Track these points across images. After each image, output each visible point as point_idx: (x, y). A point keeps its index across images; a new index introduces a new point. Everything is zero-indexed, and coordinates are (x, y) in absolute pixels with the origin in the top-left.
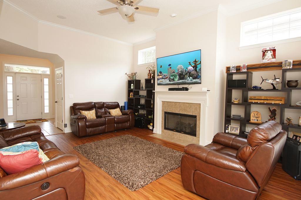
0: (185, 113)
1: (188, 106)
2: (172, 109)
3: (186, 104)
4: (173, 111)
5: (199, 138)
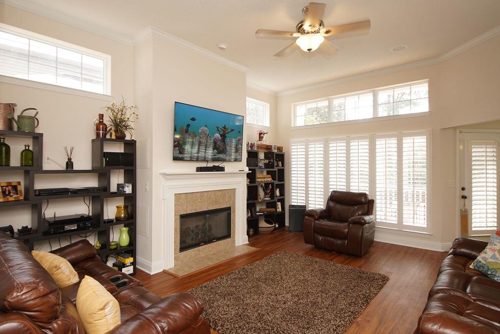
0: (217, 207)
1: (220, 194)
2: (197, 206)
3: (217, 192)
4: (197, 209)
5: (234, 237)
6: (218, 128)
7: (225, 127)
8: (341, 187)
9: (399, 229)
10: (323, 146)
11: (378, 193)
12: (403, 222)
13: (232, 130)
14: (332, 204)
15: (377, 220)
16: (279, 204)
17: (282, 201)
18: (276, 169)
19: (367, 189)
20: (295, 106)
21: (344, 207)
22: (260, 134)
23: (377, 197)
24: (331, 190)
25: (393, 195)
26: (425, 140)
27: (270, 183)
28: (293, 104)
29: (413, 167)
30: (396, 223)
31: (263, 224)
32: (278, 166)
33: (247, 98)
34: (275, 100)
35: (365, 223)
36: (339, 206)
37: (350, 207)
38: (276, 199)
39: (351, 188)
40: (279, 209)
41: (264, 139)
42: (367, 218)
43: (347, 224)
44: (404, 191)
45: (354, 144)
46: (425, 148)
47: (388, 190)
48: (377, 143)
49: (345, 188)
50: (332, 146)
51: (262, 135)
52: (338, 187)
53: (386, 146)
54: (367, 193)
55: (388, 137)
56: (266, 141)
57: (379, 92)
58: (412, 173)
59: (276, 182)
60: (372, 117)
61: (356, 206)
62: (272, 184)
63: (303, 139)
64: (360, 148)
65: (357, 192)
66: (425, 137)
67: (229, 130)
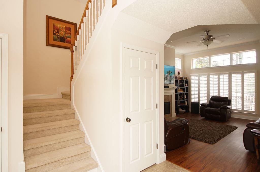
5: (171, 113)
6: (167, 72)
7: (169, 71)
8: (216, 94)
9: (243, 112)
10: (207, 77)
11: (232, 97)
12: (244, 109)
13: (172, 72)
14: (212, 102)
15: (232, 109)
16: (186, 102)
17: (187, 101)
18: (185, 87)
19: (228, 95)
20: (193, 60)
21: (218, 103)
22: (178, 72)
23: (232, 99)
24: (211, 96)
25: (240, 98)
26: (254, 75)
27: (182, 93)
28: (192, 59)
29: (249, 86)
30: (241, 109)
31: (180, 110)
32: (185, 86)
33: (175, 58)
34: (183, 57)
35: (228, 108)
36: (215, 102)
37: (220, 103)
38: (185, 100)
39: (220, 95)
40: (186, 104)
41: (180, 74)
42: (228, 106)
43: (220, 109)
44: (245, 96)
45: (221, 76)
46: (254, 78)
47: (237, 96)
48: (232, 76)
49: (217, 95)
50: (211, 77)
51: (179, 73)
52: (214, 95)
53: (236, 78)
54: (228, 97)
55: (237, 74)
56: (181, 75)
57: (233, 54)
58: (248, 89)
59: (185, 93)
60: (230, 65)
61: (223, 102)
62: (184, 93)
63: (198, 74)
64: (224, 78)
65: (223, 96)
66: (254, 73)
67: (171, 72)
